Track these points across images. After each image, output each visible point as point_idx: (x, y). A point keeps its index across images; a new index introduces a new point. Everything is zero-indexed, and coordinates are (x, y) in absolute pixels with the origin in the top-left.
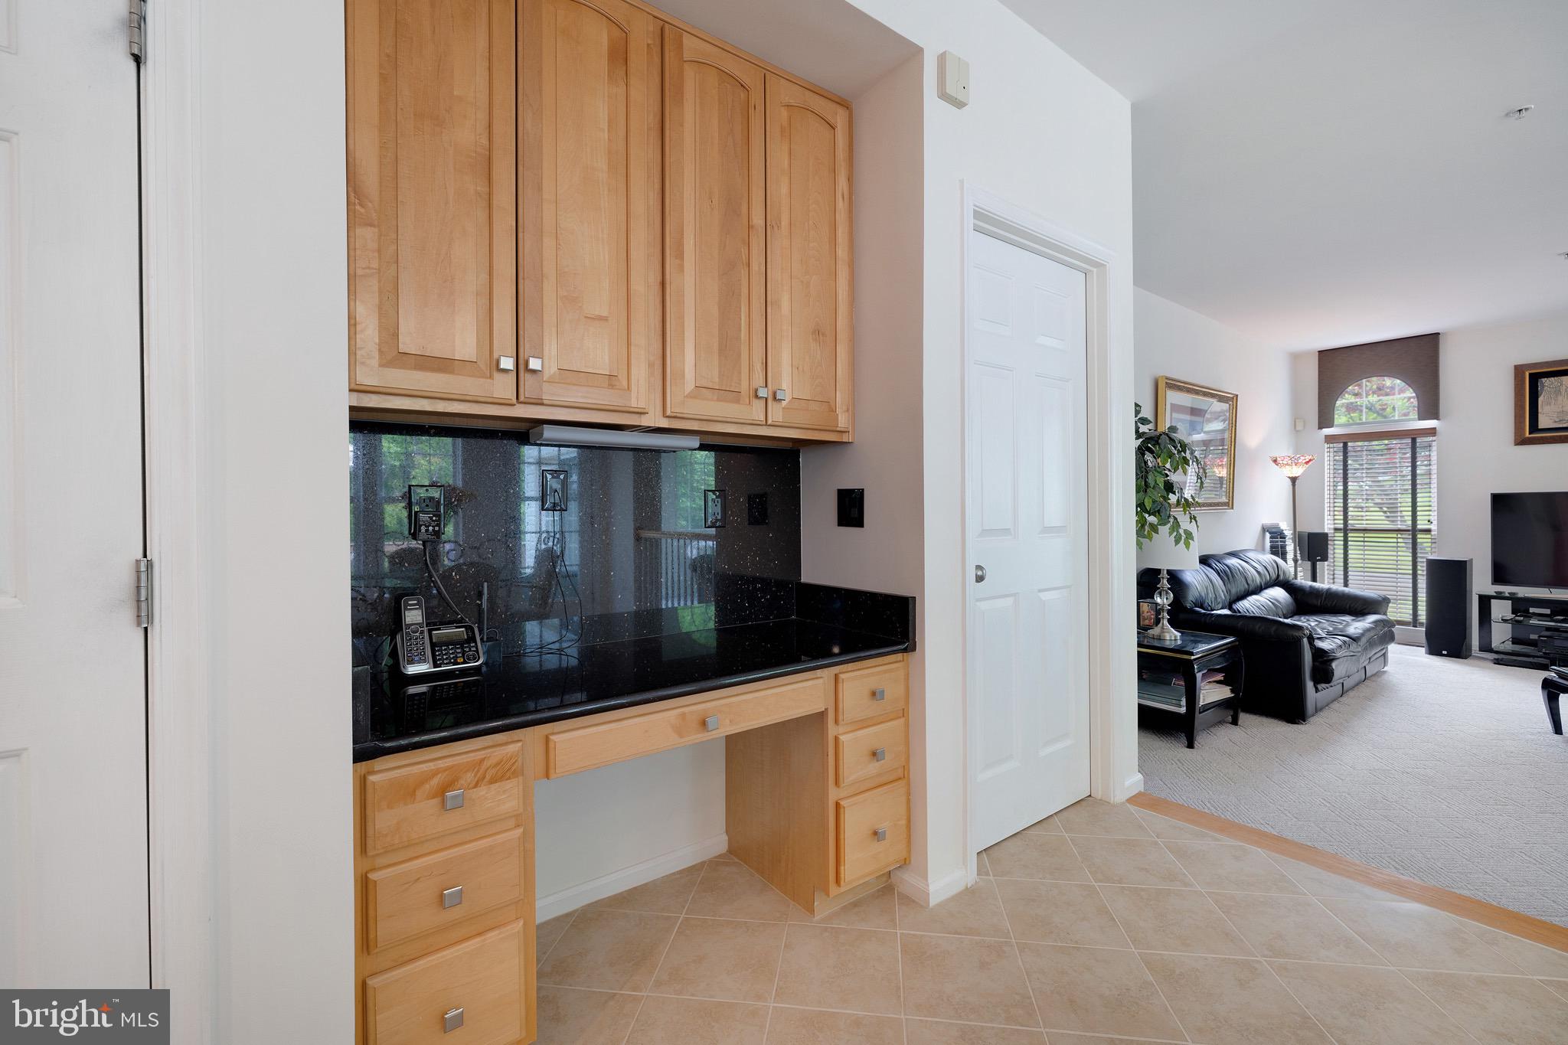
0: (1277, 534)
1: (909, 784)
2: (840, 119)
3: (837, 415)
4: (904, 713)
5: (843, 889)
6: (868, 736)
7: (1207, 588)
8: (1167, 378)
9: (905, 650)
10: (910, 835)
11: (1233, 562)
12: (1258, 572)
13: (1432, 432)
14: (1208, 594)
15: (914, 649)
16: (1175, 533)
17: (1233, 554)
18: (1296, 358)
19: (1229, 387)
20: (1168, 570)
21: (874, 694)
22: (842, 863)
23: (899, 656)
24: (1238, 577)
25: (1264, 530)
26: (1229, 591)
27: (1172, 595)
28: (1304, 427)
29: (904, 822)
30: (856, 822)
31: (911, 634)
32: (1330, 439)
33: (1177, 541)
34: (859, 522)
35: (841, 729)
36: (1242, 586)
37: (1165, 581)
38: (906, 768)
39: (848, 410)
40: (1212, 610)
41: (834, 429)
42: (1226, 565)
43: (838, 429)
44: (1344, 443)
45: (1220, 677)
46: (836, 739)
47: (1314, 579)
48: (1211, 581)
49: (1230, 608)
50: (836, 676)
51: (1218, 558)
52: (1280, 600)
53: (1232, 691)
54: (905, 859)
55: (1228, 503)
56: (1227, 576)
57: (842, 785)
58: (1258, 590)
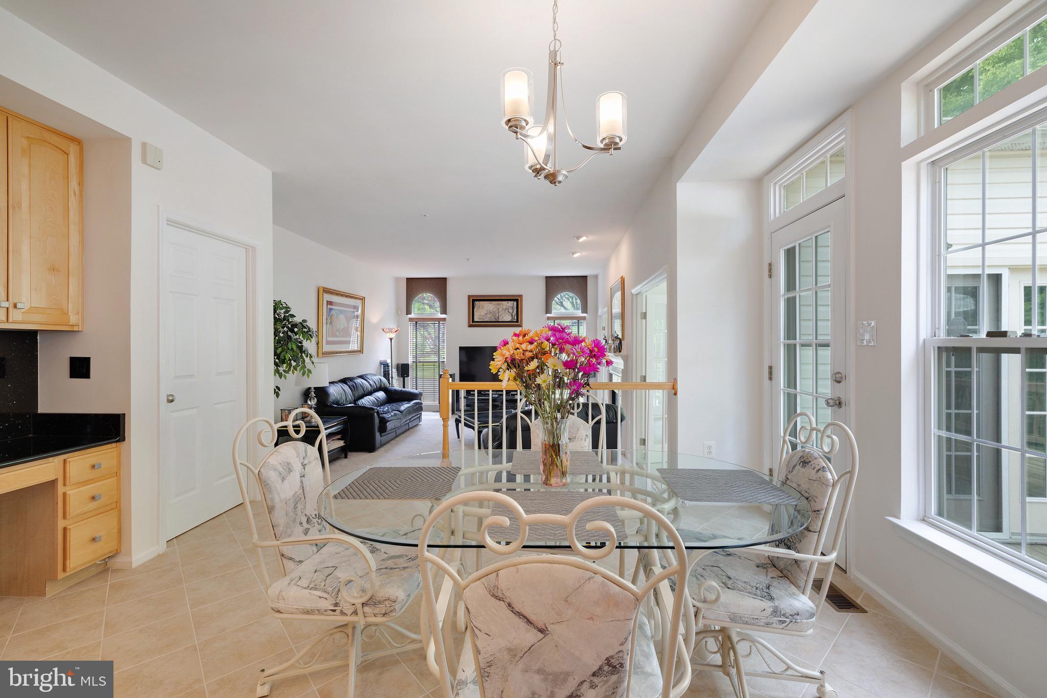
0: (385, 365)
1: (120, 511)
2: (73, 149)
3: (70, 316)
4: (117, 474)
5: (67, 574)
6: (90, 489)
7: (341, 395)
8: (323, 288)
9: (118, 441)
10: (121, 537)
11: (359, 381)
12: (370, 385)
13: (444, 319)
14: (342, 397)
15: (124, 440)
16: (302, 371)
17: (361, 377)
18: (397, 280)
19: (361, 294)
20: (314, 388)
21: (93, 467)
22: (68, 559)
23: (114, 445)
24: (360, 388)
25: (381, 363)
26: (354, 395)
27: (316, 400)
28: (401, 313)
29: (115, 531)
30: (78, 536)
31: (121, 433)
32: (411, 320)
33: (303, 374)
34: (87, 375)
35: (67, 488)
36: (361, 392)
37: (313, 393)
38: (118, 502)
39: (78, 313)
40: (344, 405)
41: (67, 324)
42: (355, 383)
43: (70, 324)
44: (416, 322)
45: (339, 437)
46: (64, 494)
47: (404, 387)
48: (344, 391)
49: (355, 404)
50: (65, 461)
51: (351, 379)
52: (381, 398)
53: (344, 442)
54: (117, 550)
55: (361, 351)
56: (354, 388)
57: (69, 517)
58: (370, 393)
